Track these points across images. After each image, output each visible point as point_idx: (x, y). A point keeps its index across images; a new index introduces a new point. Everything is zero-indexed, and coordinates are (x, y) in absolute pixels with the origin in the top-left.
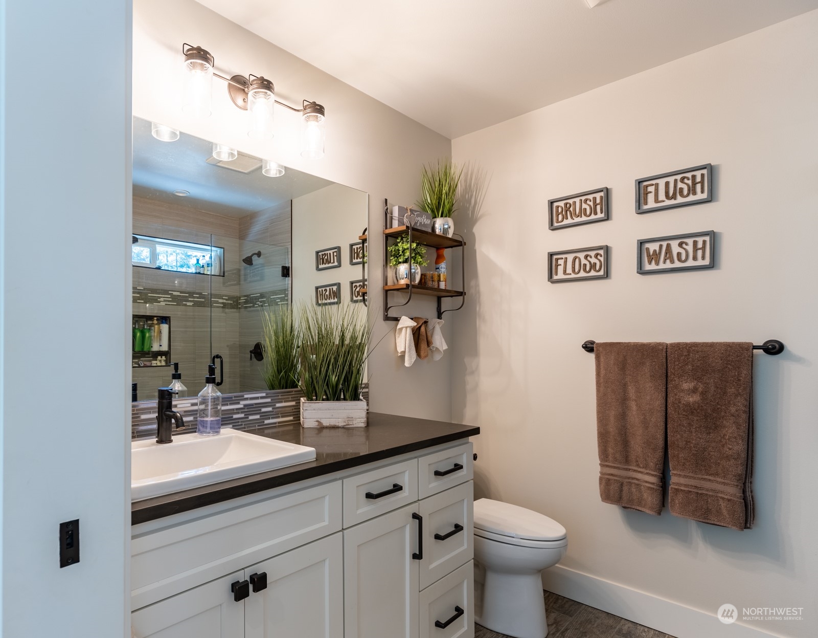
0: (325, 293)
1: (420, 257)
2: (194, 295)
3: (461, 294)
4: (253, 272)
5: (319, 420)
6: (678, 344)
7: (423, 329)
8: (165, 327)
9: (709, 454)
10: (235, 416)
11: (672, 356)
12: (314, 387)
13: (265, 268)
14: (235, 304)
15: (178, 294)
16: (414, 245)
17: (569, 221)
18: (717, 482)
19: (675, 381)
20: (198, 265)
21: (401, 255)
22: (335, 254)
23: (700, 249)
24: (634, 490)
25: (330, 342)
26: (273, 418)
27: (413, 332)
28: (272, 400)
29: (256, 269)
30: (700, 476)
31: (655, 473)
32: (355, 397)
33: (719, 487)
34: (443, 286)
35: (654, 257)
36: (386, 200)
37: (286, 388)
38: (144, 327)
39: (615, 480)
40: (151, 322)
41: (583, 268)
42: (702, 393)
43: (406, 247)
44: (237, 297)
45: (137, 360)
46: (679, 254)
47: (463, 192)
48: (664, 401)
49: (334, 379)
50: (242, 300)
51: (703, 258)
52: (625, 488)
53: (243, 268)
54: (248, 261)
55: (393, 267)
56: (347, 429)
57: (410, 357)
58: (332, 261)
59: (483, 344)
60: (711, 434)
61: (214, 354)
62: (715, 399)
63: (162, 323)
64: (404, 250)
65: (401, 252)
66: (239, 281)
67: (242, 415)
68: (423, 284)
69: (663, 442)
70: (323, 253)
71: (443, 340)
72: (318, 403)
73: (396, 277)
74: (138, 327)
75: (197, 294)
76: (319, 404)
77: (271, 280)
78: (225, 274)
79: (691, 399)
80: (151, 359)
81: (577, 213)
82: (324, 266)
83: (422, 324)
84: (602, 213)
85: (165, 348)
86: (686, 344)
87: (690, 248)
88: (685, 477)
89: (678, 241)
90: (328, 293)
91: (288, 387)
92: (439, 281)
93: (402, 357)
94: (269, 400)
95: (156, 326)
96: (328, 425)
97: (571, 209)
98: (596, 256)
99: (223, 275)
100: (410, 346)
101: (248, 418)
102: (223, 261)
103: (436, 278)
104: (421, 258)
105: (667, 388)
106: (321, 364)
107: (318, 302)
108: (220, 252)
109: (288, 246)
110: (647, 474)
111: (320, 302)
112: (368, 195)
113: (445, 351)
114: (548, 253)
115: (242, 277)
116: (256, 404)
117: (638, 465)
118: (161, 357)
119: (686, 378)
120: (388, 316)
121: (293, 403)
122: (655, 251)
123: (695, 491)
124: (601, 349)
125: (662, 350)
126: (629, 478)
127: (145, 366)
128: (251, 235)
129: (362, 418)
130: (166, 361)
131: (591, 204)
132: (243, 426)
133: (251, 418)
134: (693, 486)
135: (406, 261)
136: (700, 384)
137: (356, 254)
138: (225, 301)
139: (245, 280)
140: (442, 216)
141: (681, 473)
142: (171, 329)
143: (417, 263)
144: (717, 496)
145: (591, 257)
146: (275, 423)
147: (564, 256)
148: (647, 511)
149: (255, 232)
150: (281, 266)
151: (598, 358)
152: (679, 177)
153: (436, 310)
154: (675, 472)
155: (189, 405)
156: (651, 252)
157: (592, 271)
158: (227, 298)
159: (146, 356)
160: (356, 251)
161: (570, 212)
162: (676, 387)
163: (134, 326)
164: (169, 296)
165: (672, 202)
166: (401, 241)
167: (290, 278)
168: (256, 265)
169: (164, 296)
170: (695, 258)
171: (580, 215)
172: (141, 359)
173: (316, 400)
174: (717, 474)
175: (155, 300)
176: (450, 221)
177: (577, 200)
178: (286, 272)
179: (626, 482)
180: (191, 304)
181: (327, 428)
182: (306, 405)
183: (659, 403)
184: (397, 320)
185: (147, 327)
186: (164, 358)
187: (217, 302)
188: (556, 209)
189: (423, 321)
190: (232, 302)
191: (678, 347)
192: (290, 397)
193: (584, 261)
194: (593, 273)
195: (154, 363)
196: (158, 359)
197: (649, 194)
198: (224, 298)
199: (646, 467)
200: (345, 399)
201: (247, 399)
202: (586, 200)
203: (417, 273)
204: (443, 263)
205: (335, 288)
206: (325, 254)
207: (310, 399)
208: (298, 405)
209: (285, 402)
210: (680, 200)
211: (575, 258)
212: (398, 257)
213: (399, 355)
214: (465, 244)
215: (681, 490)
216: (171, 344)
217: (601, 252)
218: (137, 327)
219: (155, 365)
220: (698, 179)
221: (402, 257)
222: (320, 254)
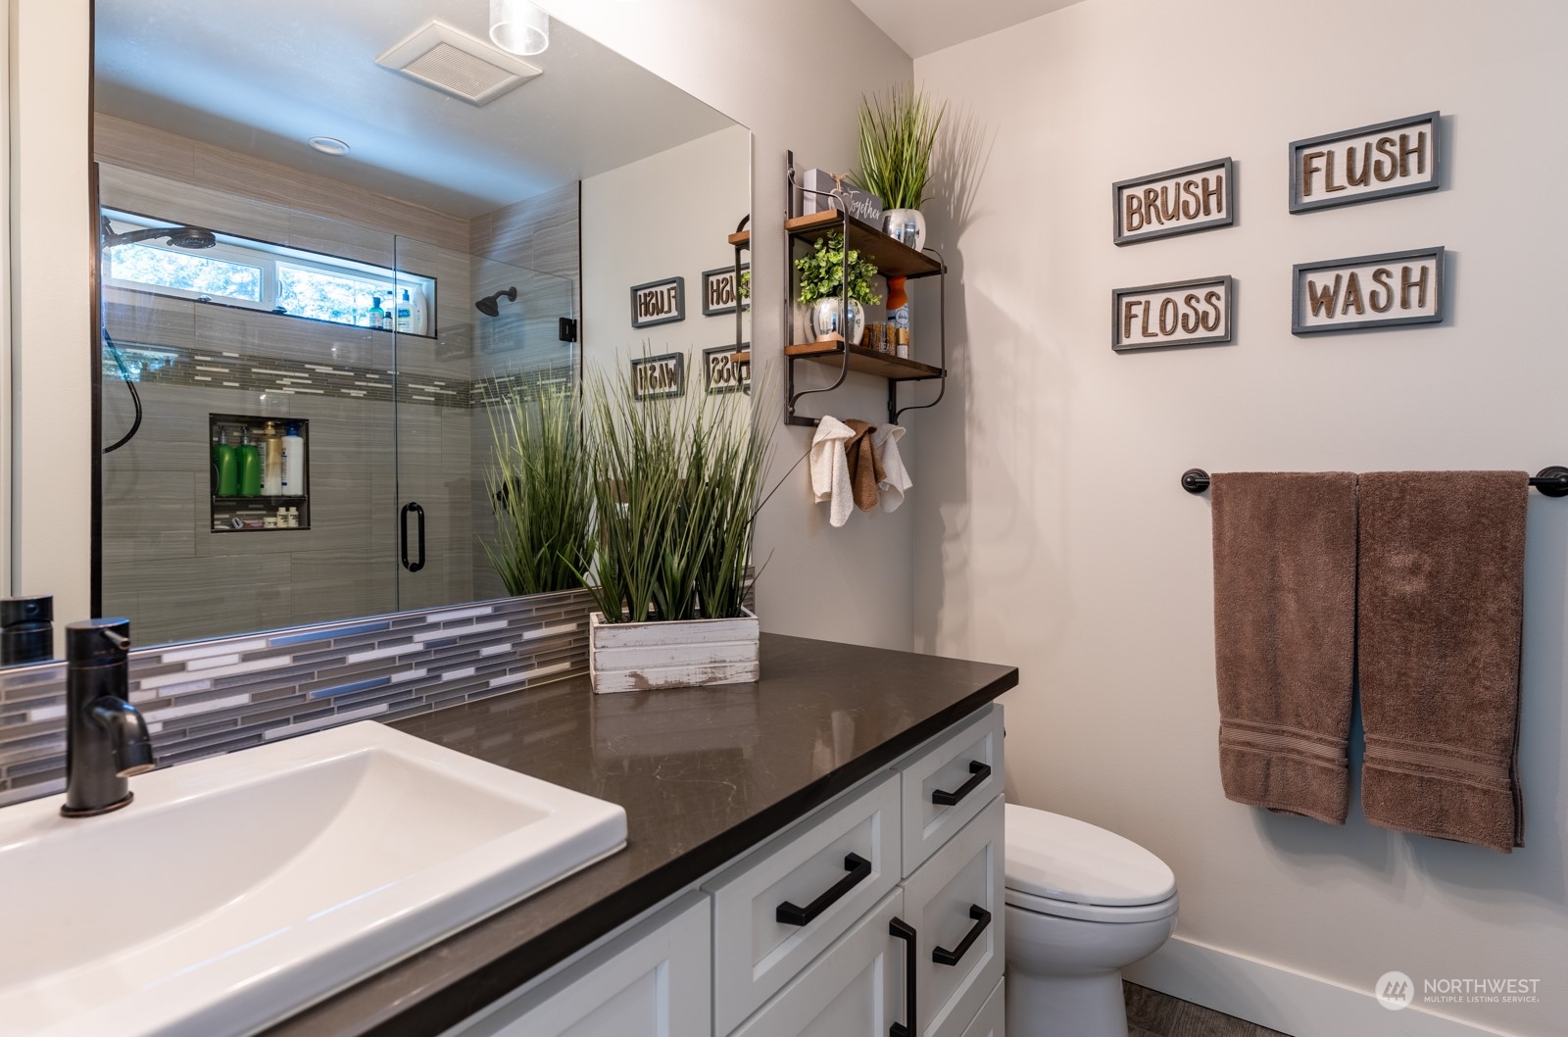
0: (651, 375)
1: (864, 284)
2: (368, 376)
3: (938, 373)
4: (499, 332)
5: (639, 672)
6: (1381, 476)
7: (865, 444)
8: (294, 444)
9: (1444, 699)
10: (396, 678)
11: (1369, 499)
12: (626, 587)
13: (526, 322)
14: (463, 397)
15: (329, 370)
16: (854, 255)
17: (1154, 227)
18: (1461, 756)
19: (1375, 550)
20: (377, 313)
21: (823, 278)
22: (673, 293)
23: (1415, 284)
24: (1290, 773)
25: (667, 470)
26: (513, 671)
27: (846, 448)
28: (510, 623)
29: (505, 324)
30: (1426, 744)
31: (1335, 739)
32: (731, 607)
33: (1466, 766)
34: (903, 352)
35: (1325, 301)
36: (790, 154)
37: (553, 589)
38: (242, 442)
39: (1255, 754)
40: (261, 432)
41: (1183, 323)
42: (1430, 576)
43: (834, 260)
44: (465, 383)
45: (227, 516)
46: (1374, 295)
47: (938, 168)
48: (1352, 592)
49: (676, 563)
50: (480, 388)
51: (1422, 302)
52: (1275, 771)
53: (478, 322)
54: (489, 306)
55: (804, 307)
56: (711, 693)
57: (842, 505)
58: (666, 309)
59: (978, 476)
60: (1448, 659)
61: (404, 501)
62: (1455, 588)
63: (288, 434)
64: (830, 268)
65: (823, 271)
66: (472, 349)
67: (422, 673)
68: (867, 347)
69: (1350, 675)
70: (647, 291)
71: (903, 469)
72: (635, 627)
73: (813, 328)
74: (227, 440)
75: (374, 372)
76: (639, 629)
77: (538, 344)
78: (438, 334)
79: (1408, 588)
80: (264, 512)
81: (1170, 211)
82: (649, 318)
83: (865, 433)
84: (1219, 212)
85: (295, 488)
86: (1397, 475)
87: (1396, 283)
88: (1398, 746)
89: (1373, 269)
90: (657, 374)
91: (558, 586)
92: (897, 343)
93: (824, 506)
94: (502, 624)
95: (272, 440)
96: (661, 682)
97: (1158, 203)
98: (1209, 297)
99: (433, 335)
100: (841, 481)
101: (439, 677)
102: (433, 310)
103: (892, 337)
104: (869, 287)
105: (1357, 566)
106: (644, 526)
107: (636, 393)
108: (428, 286)
109: (573, 278)
110: (1320, 740)
111: (640, 392)
112: (753, 136)
113: (906, 492)
114: (1114, 291)
115: (478, 342)
116: (462, 637)
117: (1299, 724)
118: (287, 510)
119: (1398, 544)
120: (795, 415)
121: (571, 627)
122: (1326, 288)
123: (1418, 774)
124: (1224, 486)
125: (1349, 487)
126: (1281, 750)
127: (247, 529)
128: (494, 254)
129: (748, 660)
130: (299, 518)
131: (1199, 192)
132: (424, 702)
133: (447, 676)
134: (1412, 765)
135: (834, 292)
136: (1425, 556)
137: (715, 294)
138: (438, 390)
139: (484, 347)
140: (902, 206)
141: (1388, 739)
142: (311, 448)
143: (858, 299)
144: (1459, 785)
145: (1198, 301)
146: (522, 683)
147: (1143, 298)
148: (1320, 817)
149: (503, 249)
150: (558, 319)
151: (1217, 505)
152: (1374, 139)
153: (886, 407)
154: (1376, 737)
155: (235, 658)
156: (1319, 292)
157: (1201, 327)
158: (443, 384)
159: (250, 506)
160: (715, 288)
161: (1156, 208)
162: (1377, 563)
163: (215, 439)
164: (307, 375)
165: (1361, 189)
166: (822, 249)
167: (578, 344)
168: (508, 317)
169: (292, 374)
170: (1405, 304)
171: (1174, 216)
172: (238, 513)
173: (631, 619)
174: (1460, 740)
175: (270, 383)
176: (919, 219)
177: (1170, 184)
178: (570, 331)
179: (1278, 758)
180: (361, 393)
181: (659, 690)
182: (602, 634)
183: (1344, 595)
184: (812, 423)
185: (250, 441)
186: (293, 511)
187: (421, 392)
188: (1128, 202)
189: (867, 429)
190: (455, 393)
191: (1380, 484)
192: (563, 610)
193: (1183, 309)
194: (1201, 333)
195: (269, 522)
196: (278, 513)
197: (1314, 174)
198: (436, 383)
199: (1316, 727)
200: (704, 614)
201: (435, 626)
202: (1189, 184)
203: (858, 322)
204: (903, 307)
205: (672, 364)
206: (651, 293)
207: (613, 617)
208: (583, 632)
209: (548, 624)
210: (1375, 186)
211: (1167, 301)
212: (816, 284)
213: (818, 500)
214: (946, 272)
215: (1390, 773)
216: (311, 479)
217: (1220, 290)
218: (223, 441)
219: (272, 526)
220: (1413, 144)
221: (825, 282)
222: (641, 293)
